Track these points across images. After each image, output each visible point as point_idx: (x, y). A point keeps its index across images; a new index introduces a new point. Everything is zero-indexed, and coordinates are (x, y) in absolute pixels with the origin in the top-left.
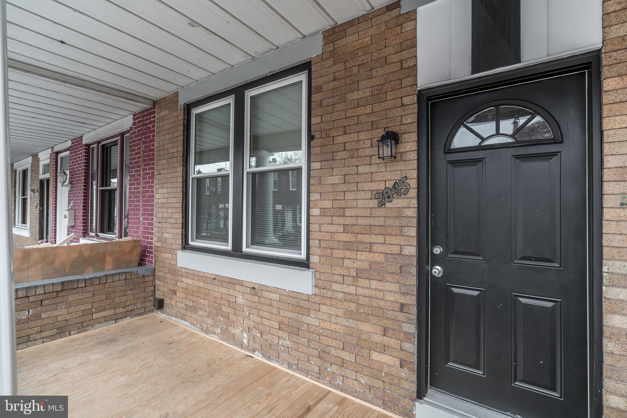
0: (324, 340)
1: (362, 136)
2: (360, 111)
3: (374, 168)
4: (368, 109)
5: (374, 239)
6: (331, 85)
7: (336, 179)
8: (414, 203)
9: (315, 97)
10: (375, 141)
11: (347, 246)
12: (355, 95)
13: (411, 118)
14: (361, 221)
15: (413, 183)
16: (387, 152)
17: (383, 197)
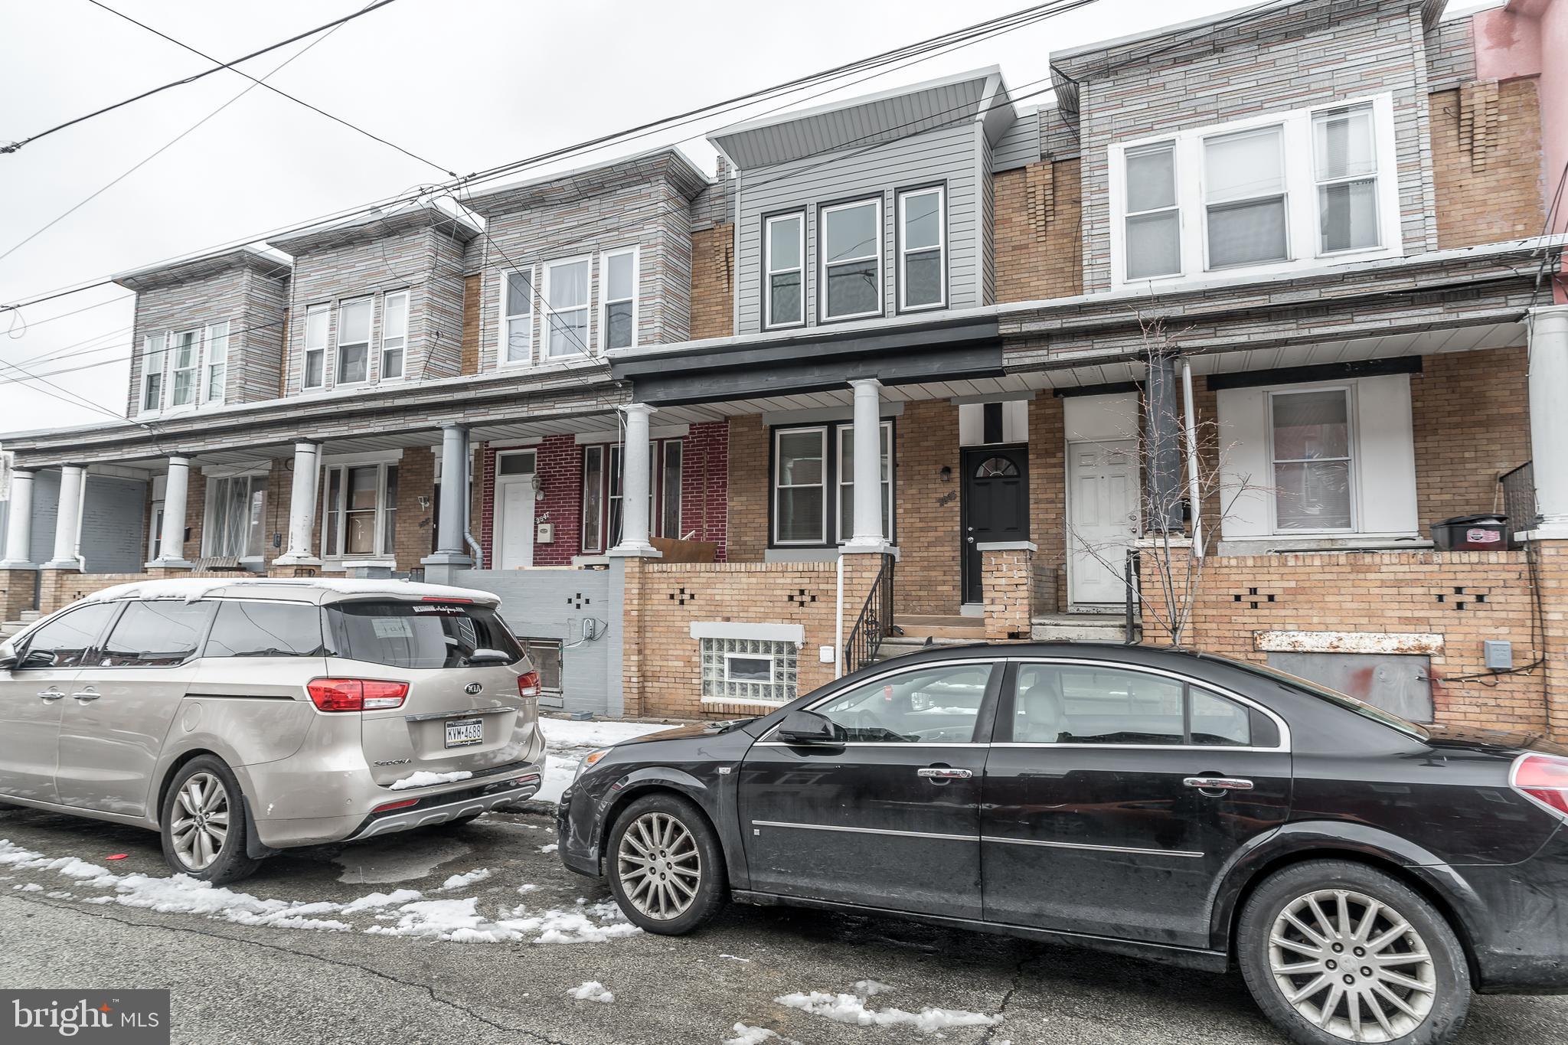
0: (907, 588)
1: (930, 467)
2: (929, 453)
3: (937, 486)
4: (933, 453)
5: (938, 524)
6: (911, 435)
7: (914, 491)
8: (959, 504)
9: (898, 440)
10: (938, 471)
11: (922, 530)
12: (925, 444)
13: (957, 461)
14: (930, 515)
15: (958, 494)
16: (945, 478)
17: (943, 501)
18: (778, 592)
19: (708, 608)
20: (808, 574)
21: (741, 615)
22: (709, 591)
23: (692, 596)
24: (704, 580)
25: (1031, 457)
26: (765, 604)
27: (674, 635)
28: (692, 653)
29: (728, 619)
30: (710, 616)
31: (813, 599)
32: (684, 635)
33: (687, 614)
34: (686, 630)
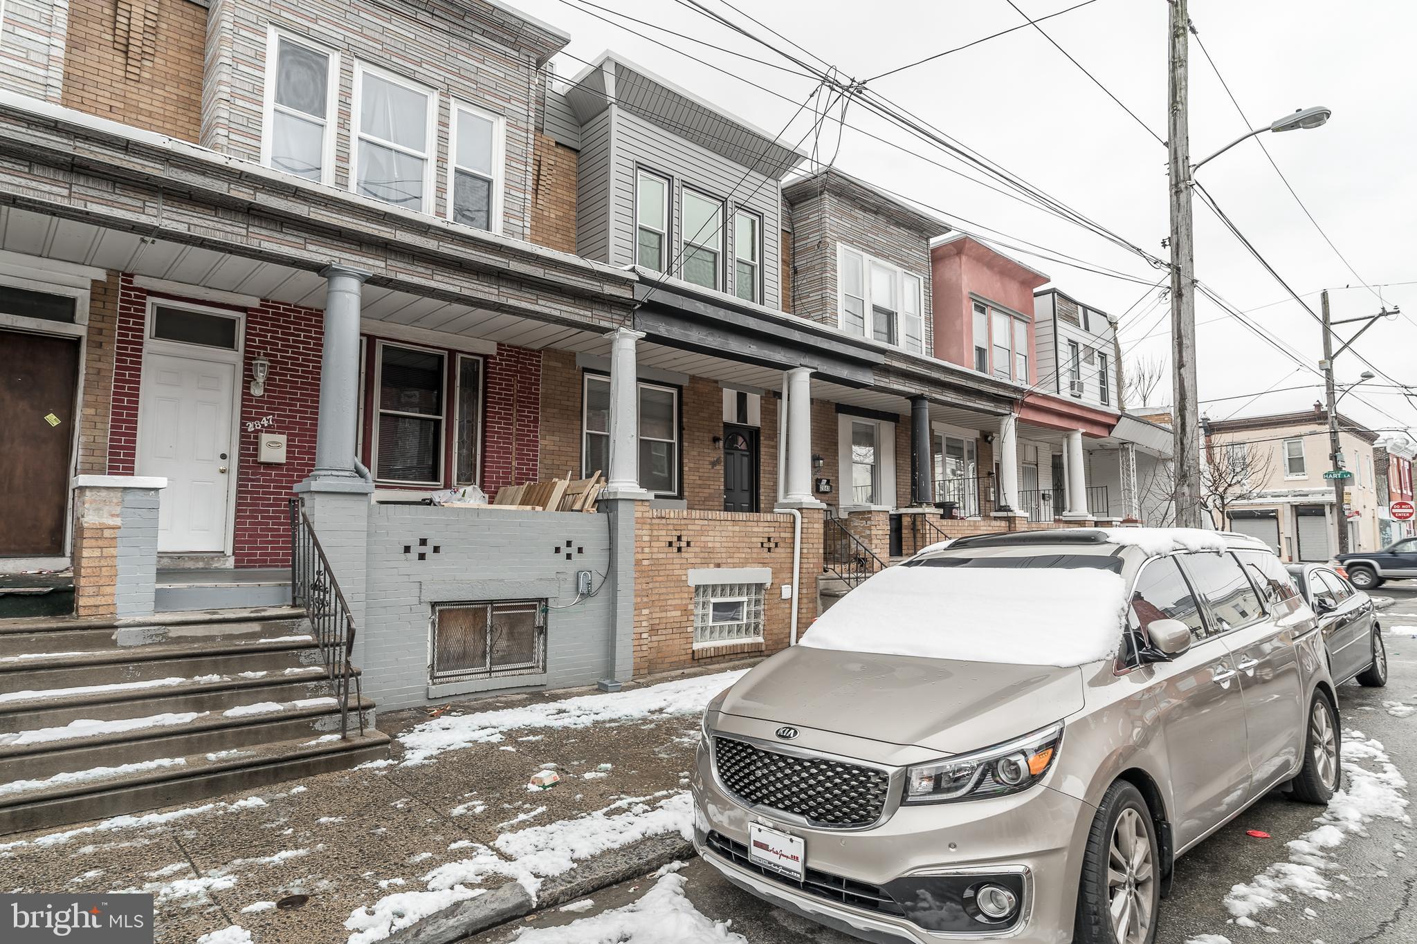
1: (705, 435)
2: (703, 422)
3: (708, 451)
4: (707, 423)
5: (710, 482)
6: (693, 404)
7: (695, 453)
8: (723, 468)
9: (684, 407)
10: (710, 439)
12: (702, 414)
13: (722, 433)
14: (706, 475)
15: (723, 460)
16: (715, 445)
17: (714, 464)
18: (754, 540)
19: (702, 555)
20: (774, 524)
21: (729, 560)
22: (703, 538)
23: (688, 544)
24: (699, 528)
25: (762, 438)
26: (746, 550)
27: (672, 584)
28: (688, 601)
29: (718, 566)
30: (705, 564)
31: (776, 545)
32: (681, 583)
33: (684, 561)
34: (684, 578)
